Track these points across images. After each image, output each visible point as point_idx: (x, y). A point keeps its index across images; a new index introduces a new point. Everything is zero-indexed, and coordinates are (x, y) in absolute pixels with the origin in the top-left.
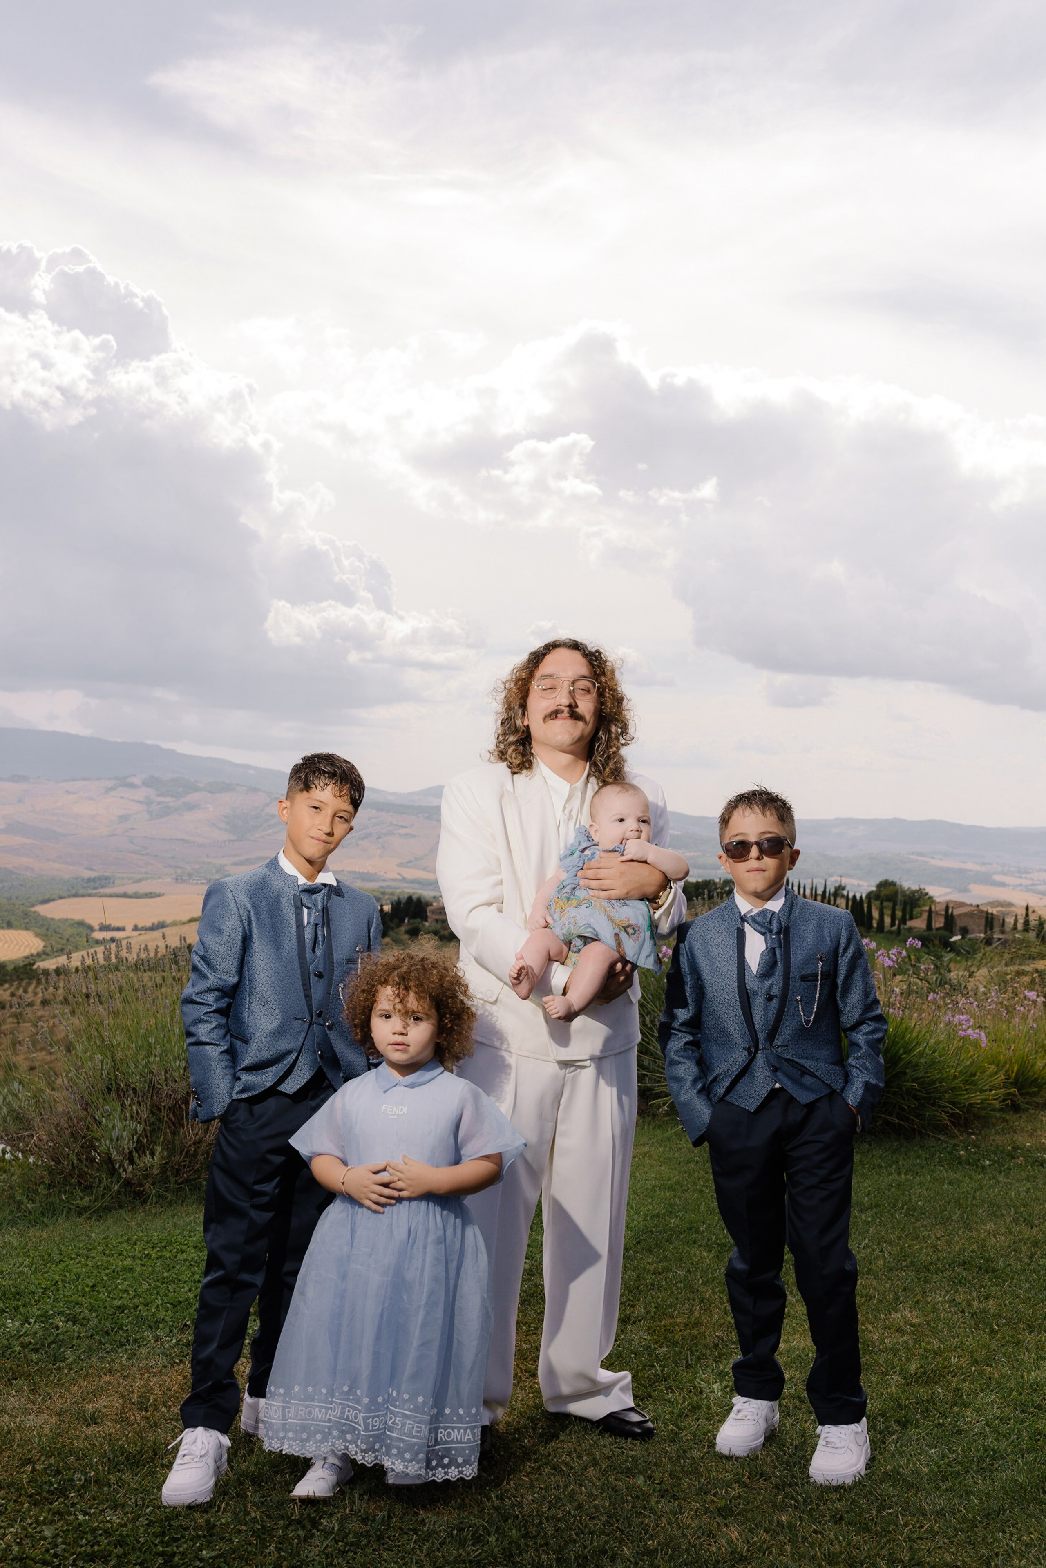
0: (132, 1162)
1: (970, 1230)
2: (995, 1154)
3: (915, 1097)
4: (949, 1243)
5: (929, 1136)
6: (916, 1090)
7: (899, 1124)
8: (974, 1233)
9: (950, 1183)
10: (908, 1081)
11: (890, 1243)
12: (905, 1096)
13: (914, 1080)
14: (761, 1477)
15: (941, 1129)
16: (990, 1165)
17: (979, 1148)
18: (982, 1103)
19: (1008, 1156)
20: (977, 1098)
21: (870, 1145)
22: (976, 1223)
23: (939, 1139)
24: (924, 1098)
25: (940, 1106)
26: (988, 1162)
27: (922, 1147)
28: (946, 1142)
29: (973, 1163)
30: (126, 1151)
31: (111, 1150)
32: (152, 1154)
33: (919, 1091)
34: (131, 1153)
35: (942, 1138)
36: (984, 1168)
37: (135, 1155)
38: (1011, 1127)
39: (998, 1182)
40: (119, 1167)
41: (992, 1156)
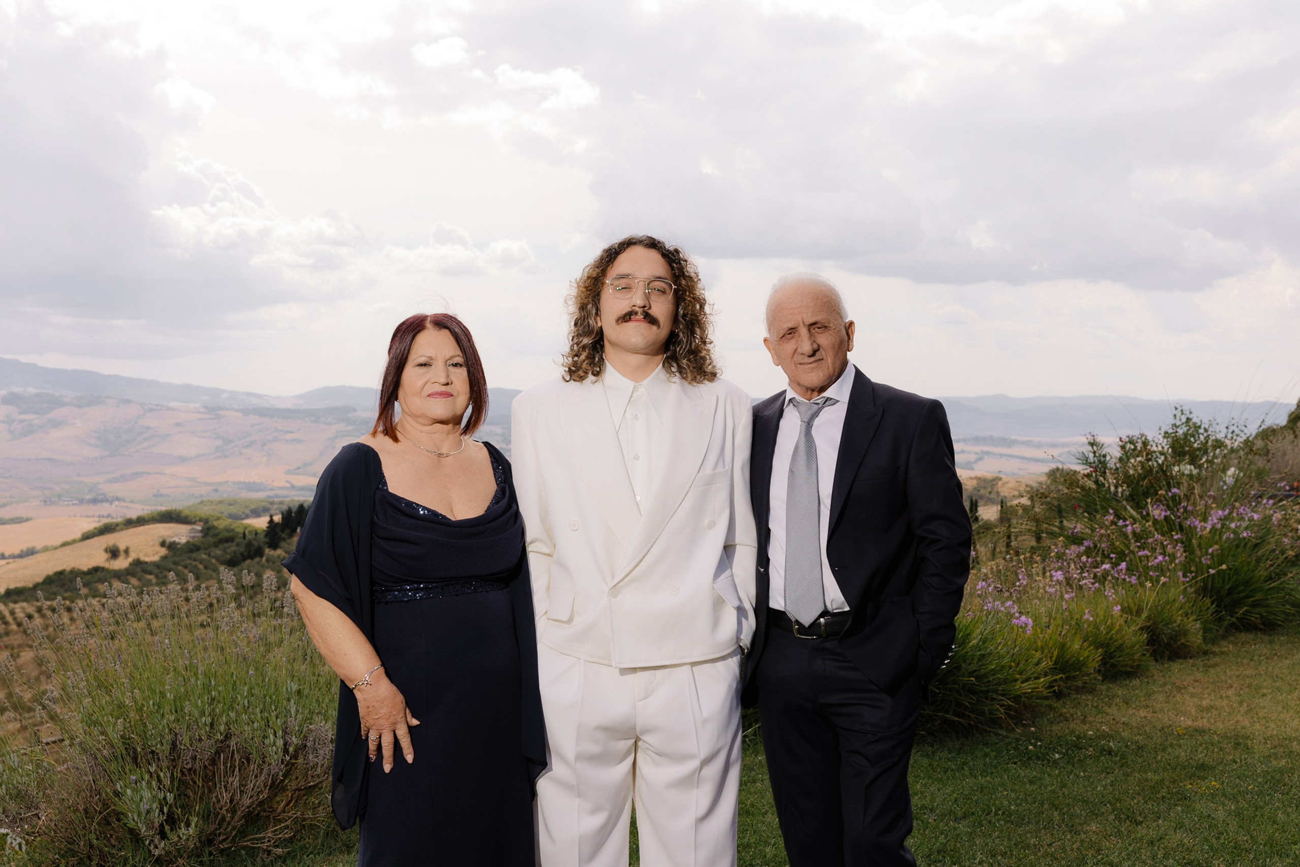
0: (163, 836)
1: (1077, 833)
2: (1061, 746)
3: (974, 693)
5: (985, 731)
6: (974, 684)
7: (957, 721)
8: (1083, 836)
9: (1031, 782)
10: (963, 676)
11: (1004, 854)
12: (962, 692)
13: (971, 674)
15: (995, 722)
16: (1060, 759)
17: (1040, 740)
18: (1032, 692)
19: (1075, 746)
20: (1027, 687)
21: (933, 747)
22: (1080, 824)
23: (999, 735)
24: (982, 692)
25: (993, 699)
26: (1057, 756)
27: (986, 744)
28: (1007, 737)
29: (1042, 757)
30: (157, 825)
31: (140, 825)
32: (188, 825)
33: (978, 685)
34: (162, 825)
35: (1000, 732)
36: (1055, 761)
37: (167, 828)
38: (1061, 715)
39: (1078, 777)
40: (150, 844)
41: (1059, 748)
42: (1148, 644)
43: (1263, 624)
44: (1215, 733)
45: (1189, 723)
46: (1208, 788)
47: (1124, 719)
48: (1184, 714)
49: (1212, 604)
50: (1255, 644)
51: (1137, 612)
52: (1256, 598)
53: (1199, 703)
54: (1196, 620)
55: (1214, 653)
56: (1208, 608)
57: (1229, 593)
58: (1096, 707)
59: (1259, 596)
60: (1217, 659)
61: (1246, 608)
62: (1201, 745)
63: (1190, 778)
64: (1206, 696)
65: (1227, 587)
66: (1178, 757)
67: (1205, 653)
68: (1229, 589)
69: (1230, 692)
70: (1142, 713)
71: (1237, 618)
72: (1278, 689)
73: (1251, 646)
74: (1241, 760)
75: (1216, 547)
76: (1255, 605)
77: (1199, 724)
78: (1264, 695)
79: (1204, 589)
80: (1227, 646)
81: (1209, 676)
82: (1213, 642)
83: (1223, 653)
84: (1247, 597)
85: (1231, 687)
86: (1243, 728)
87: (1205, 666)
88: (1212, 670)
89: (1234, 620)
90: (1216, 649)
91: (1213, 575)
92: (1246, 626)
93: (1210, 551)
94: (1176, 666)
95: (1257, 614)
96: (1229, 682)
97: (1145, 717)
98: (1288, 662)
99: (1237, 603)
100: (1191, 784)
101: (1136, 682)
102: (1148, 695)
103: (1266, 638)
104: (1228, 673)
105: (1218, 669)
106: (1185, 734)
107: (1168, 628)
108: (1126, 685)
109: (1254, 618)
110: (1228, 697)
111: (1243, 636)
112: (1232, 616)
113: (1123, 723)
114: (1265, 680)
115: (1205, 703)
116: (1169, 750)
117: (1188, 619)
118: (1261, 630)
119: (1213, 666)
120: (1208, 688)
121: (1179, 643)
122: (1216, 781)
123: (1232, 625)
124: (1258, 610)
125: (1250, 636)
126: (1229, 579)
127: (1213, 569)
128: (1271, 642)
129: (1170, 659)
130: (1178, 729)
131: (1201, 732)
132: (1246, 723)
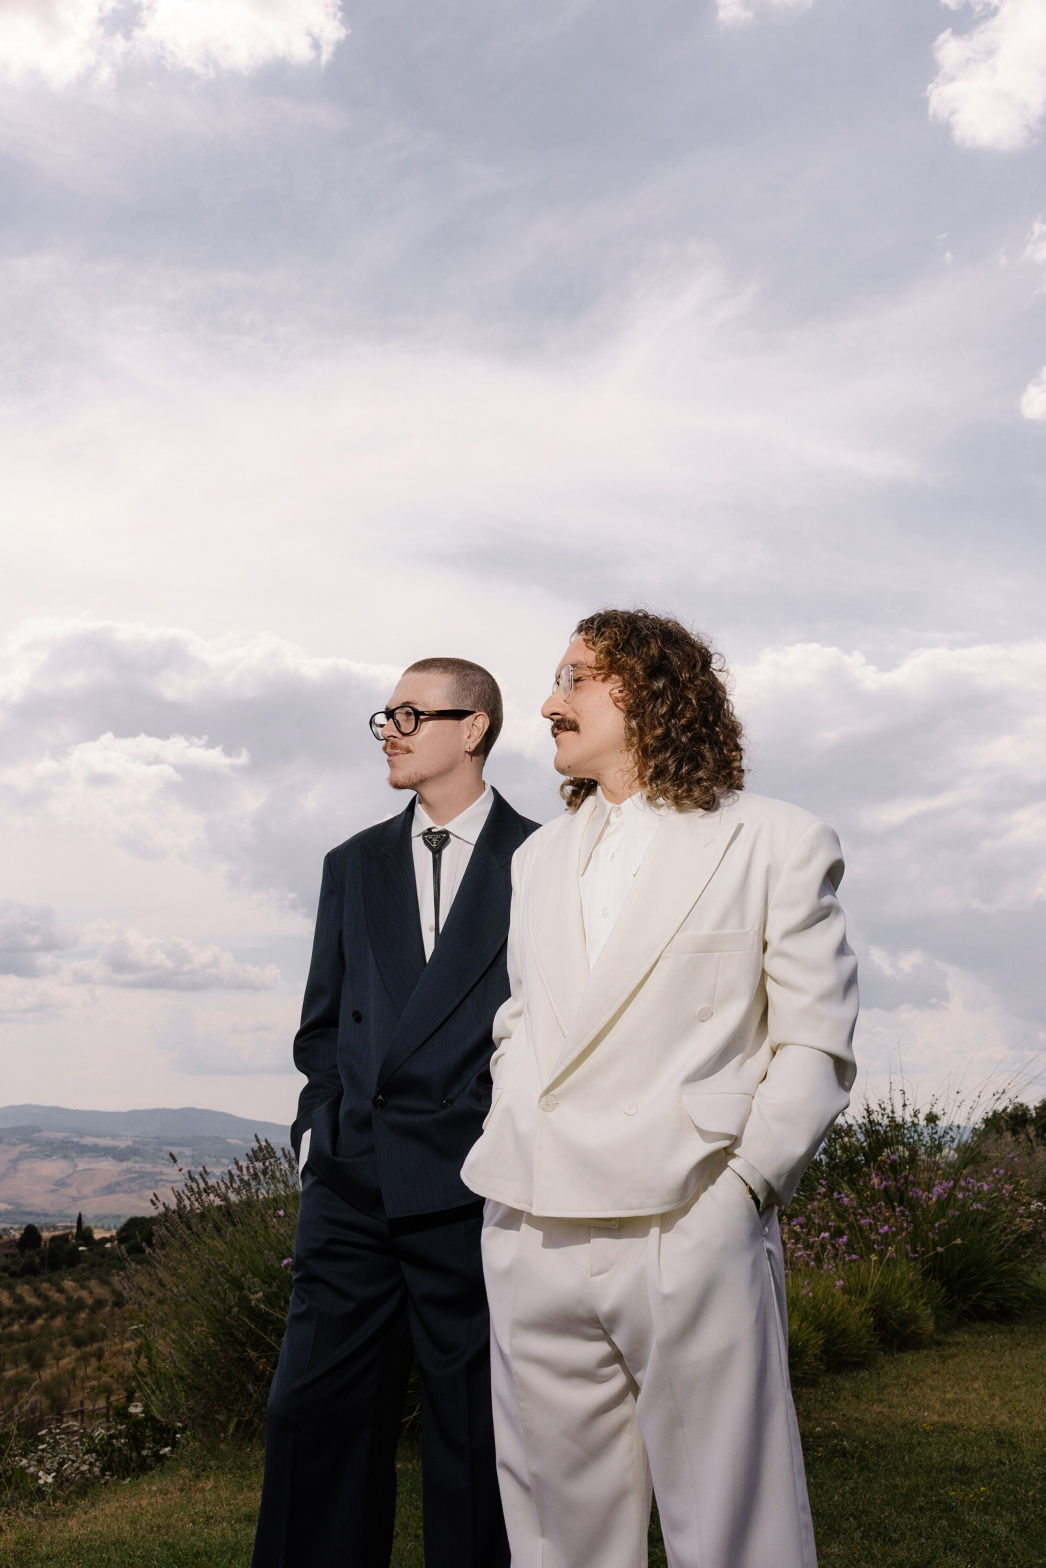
42: (875, 1329)
43: (999, 1312)
44: (970, 1429)
45: (935, 1418)
46: (976, 1495)
47: (856, 1415)
48: (928, 1408)
49: (942, 1287)
50: (993, 1334)
51: (861, 1292)
52: (990, 1282)
53: (942, 1397)
54: (925, 1304)
55: (948, 1343)
56: (938, 1291)
57: (960, 1276)
58: (821, 1401)
60: (953, 1350)
61: (979, 1293)
62: (956, 1443)
63: (951, 1483)
64: (949, 1389)
65: (958, 1268)
66: (930, 1458)
67: (939, 1343)
68: (959, 1271)
69: (976, 1385)
70: (877, 1408)
71: (970, 1305)
72: (1032, 1381)
73: (989, 1336)
74: (1010, 1461)
75: (944, 1220)
76: (988, 1290)
77: (947, 1419)
78: (1017, 1388)
79: (933, 1268)
80: (962, 1336)
81: (948, 1368)
82: (947, 1332)
83: (958, 1344)
84: (979, 1281)
85: (976, 1378)
86: (1002, 1423)
87: (941, 1356)
88: (951, 1362)
89: (966, 1307)
90: (950, 1339)
91: (941, 1253)
92: (980, 1314)
93: (937, 1225)
94: (908, 1357)
95: (991, 1300)
96: (973, 1373)
97: (881, 1413)
98: (1035, 1352)
99: (968, 1288)
100: (953, 1490)
101: (864, 1374)
102: (882, 1388)
103: (1004, 1328)
104: (970, 1365)
105: (957, 1360)
106: (933, 1431)
107: (897, 1311)
108: (853, 1378)
109: (989, 1305)
110: (976, 1390)
111: (978, 1326)
112: (964, 1303)
113: (856, 1419)
114: (1014, 1372)
115: (949, 1396)
116: (918, 1449)
117: (917, 1302)
118: (997, 1319)
119: (952, 1356)
120: (949, 1380)
121: (909, 1331)
122: (984, 1486)
123: (965, 1313)
124: (992, 1296)
125: (986, 1327)
127: (942, 1247)
128: (1012, 1331)
129: (900, 1350)
130: (924, 1425)
131: (953, 1428)
132: (1004, 1418)
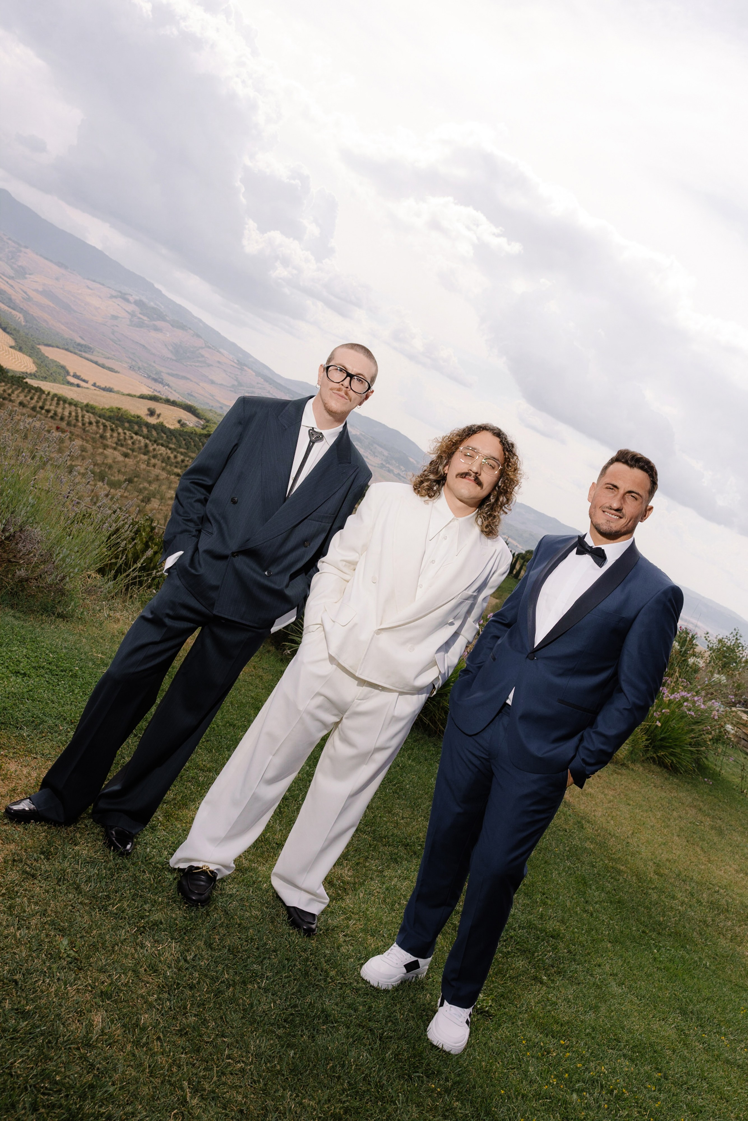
4: (407, 824)
14: (155, 972)
27: (434, 745)
43: (671, 766)
49: (647, 740)
52: (675, 751)
55: (628, 767)
57: (662, 739)
59: (678, 750)
60: (624, 771)
61: (665, 753)
64: (596, 787)
65: (662, 736)
67: (623, 765)
68: (663, 738)
69: (611, 793)
71: (657, 756)
72: (641, 806)
73: (653, 775)
74: (569, 832)
75: (668, 711)
76: (672, 754)
78: (629, 805)
79: (648, 730)
80: (639, 768)
81: (610, 778)
82: (634, 762)
83: (633, 770)
84: (670, 747)
85: (615, 790)
86: (593, 816)
87: (615, 771)
88: (615, 775)
89: (655, 755)
90: (631, 766)
92: (660, 763)
95: (670, 759)
96: (617, 787)
98: (664, 794)
99: (662, 747)
103: (666, 775)
104: (623, 782)
105: (619, 777)
109: (667, 761)
110: (606, 795)
111: (654, 767)
112: (655, 753)
114: (639, 797)
115: (590, 791)
118: (668, 769)
119: (618, 774)
120: (601, 784)
123: (652, 758)
124: (672, 758)
125: (658, 769)
126: (666, 732)
127: (659, 722)
128: (666, 779)
132: (598, 814)
